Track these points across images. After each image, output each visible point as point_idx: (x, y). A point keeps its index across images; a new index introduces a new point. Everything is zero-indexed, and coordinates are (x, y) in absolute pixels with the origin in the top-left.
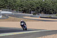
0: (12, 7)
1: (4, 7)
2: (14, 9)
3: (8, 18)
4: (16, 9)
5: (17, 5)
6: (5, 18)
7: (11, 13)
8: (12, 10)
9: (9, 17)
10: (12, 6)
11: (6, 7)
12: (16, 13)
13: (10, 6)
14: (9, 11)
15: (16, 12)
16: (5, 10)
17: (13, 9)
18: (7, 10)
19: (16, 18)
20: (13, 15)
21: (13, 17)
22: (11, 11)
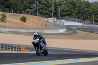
0: (84, 14)
1: (69, 15)
2: (87, 18)
3: (77, 33)
4: (89, 18)
5: (91, 11)
6: (71, 34)
8: (83, 19)
9: (78, 31)
10: (84, 12)
11: (73, 15)
12: (91, 25)
13: (80, 12)
14: (78, 21)
15: (90, 23)
16: (71, 20)
17: (85, 18)
18: (74, 20)
20: (85, 29)
21: (85, 32)
22: (80, 21)
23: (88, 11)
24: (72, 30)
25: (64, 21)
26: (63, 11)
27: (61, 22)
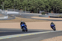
0: (19, 6)
1: (10, 7)
2: (21, 8)
3: (15, 18)
4: (23, 8)
7: (17, 13)
8: (19, 9)
9: (16, 17)
11: (12, 7)
12: (24, 13)
13: (17, 5)
14: (16, 11)
15: (23, 12)
18: (13, 10)
19: (23, 18)
20: (20, 15)
21: (20, 18)
23: (21, 4)
24: (12, 16)
25: (7, 11)
26: (6, 5)
27: (5, 12)
